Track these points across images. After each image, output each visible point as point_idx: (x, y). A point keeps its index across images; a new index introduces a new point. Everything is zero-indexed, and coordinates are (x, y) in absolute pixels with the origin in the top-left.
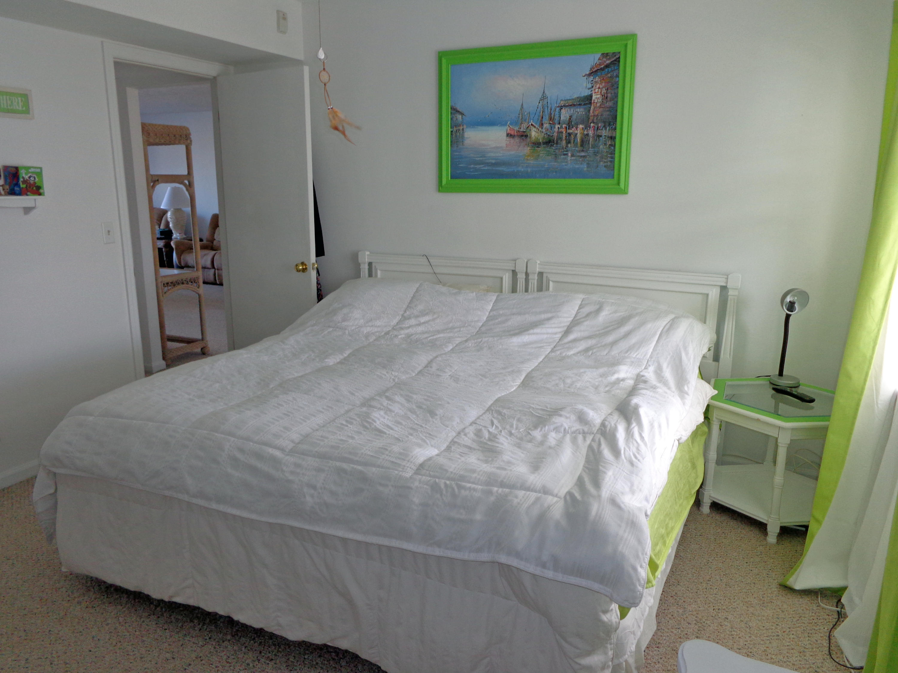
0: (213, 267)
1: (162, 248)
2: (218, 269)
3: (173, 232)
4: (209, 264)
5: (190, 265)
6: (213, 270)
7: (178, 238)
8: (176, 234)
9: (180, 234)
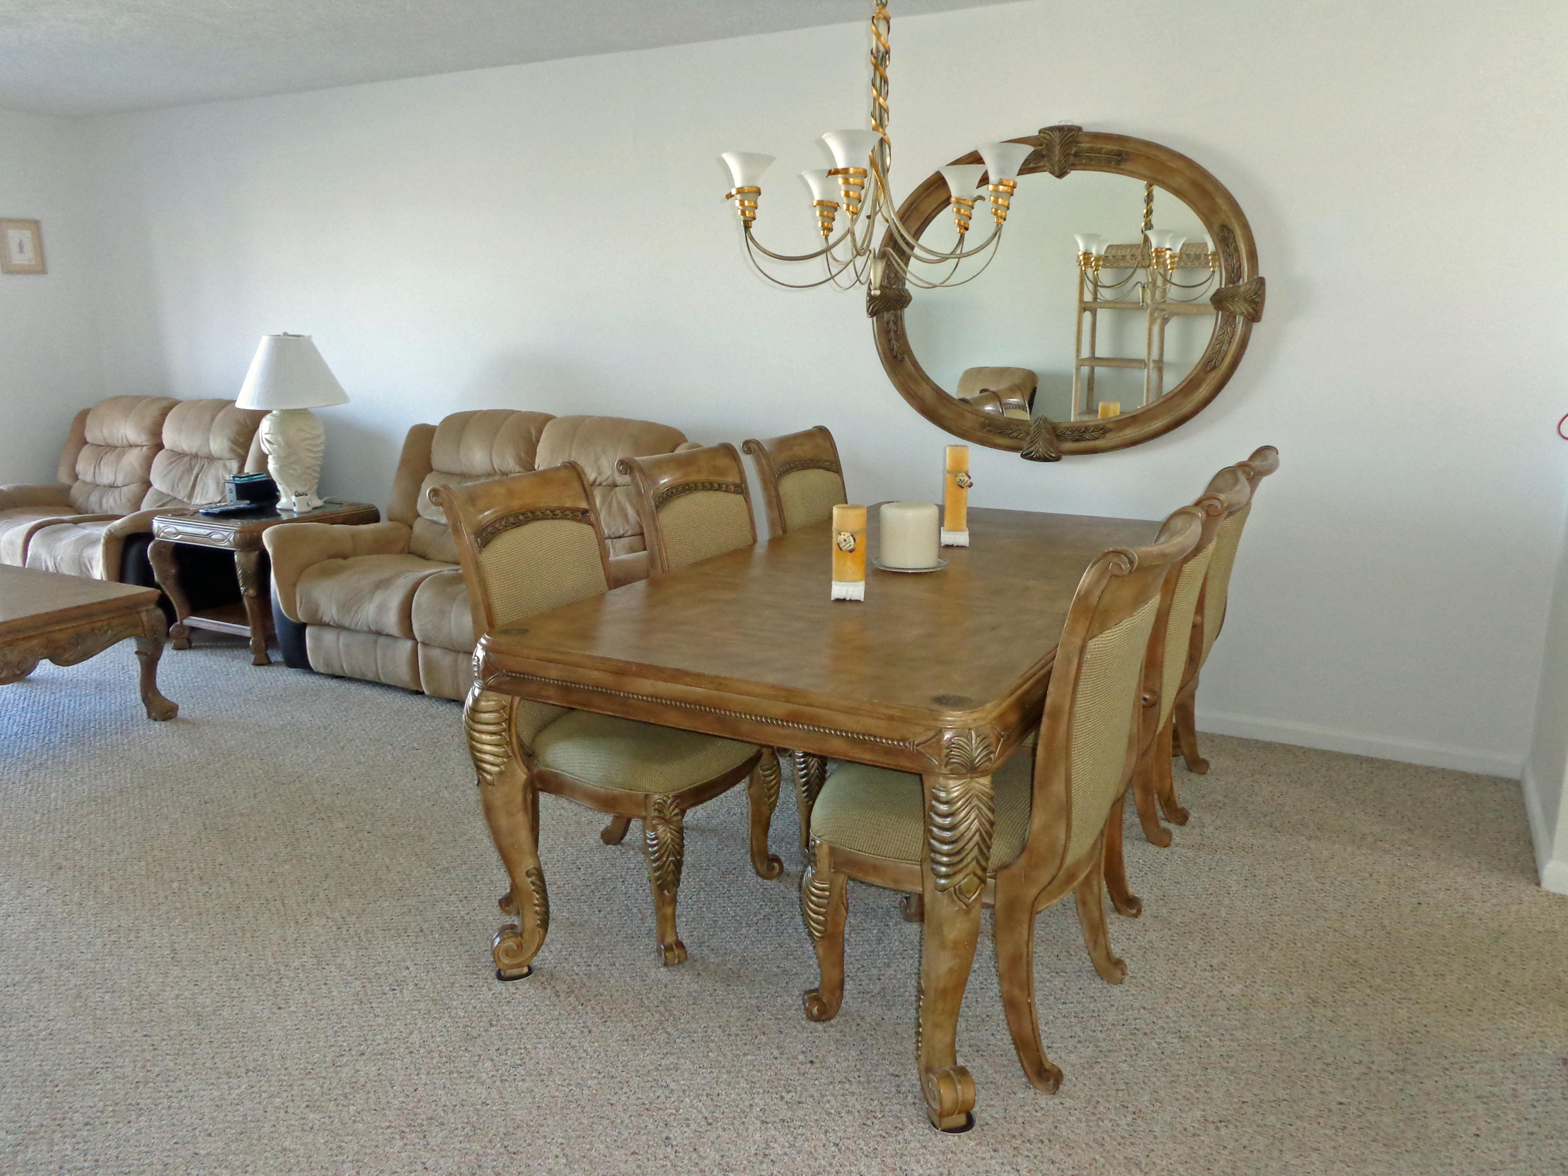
0: (408, 631)
1: (231, 553)
2: (424, 644)
3: (279, 487)
4: (391, 622)
5: (326, 619)
6: (409, 644)
7: (295, 509)
8: (287, 496)
9: (298, 495)
